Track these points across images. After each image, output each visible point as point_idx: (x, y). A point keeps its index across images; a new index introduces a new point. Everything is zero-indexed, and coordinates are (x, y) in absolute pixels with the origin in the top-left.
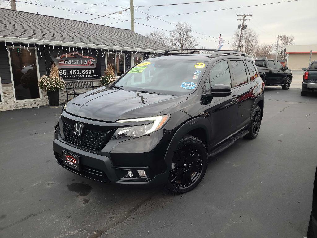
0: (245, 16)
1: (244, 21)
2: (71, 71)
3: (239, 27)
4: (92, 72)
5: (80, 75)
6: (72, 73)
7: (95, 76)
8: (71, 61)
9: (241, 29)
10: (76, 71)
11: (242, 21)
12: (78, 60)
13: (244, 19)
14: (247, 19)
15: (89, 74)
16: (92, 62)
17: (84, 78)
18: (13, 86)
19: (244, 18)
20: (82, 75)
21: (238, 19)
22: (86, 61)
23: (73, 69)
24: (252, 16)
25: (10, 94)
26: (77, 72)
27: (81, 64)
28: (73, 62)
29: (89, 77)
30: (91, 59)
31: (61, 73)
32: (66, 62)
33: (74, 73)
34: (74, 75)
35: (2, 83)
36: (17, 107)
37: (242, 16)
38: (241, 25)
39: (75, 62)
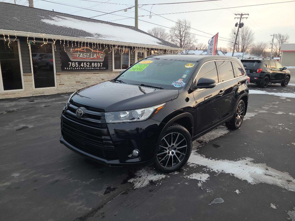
0: (242, 15)
1: (241, 19)
2: (82, 63)
3: (236, 25)
4: (101, 65)
5: (90, 67)
6: (83, 66)
7: (103, 68)
8: (83, 55)
9: (238, 27)
10: (86, 64)
11: (239, 19)
12: (88, 54)
13: (241, 18)
15: (97, 67)
16: (101, 56)
17: (93, 70)
18: (33, 76)
19: (241, 16)
20: (92, 67)
21: (235, 18)
22: (95, 55)
23: (84, 62)
24: (248, 15)
25: (30, 83)
27: (91, 57)
28: (84, 55)
29: (98, 69)
30: (100, 53)
31: (74, 65)
32: (78, 55)
33: (85, 65)
34: (85, 67)
35: (24, 72)
36: (36, 94)
37: (240, 15)
38: (238, 24)
39: (86, 56)
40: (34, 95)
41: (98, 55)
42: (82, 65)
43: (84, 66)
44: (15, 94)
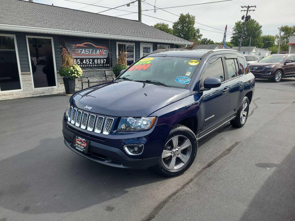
0: (249, 7)
1: (247, 12)
2: (85, 60)
3: (243, 18)
4: (104, 61)
5: (93, 64)
7: (107, 65)
8: (85, 51)
9: (245, 19)
11: (246, 12)
12: (91, 50)
13: (248, 10)
14: (251, 10)
15: (101, 64)
16: (104, 52)
17: (96, 67)
18: (32, 74)
19: (248, 9)
20: (95, 64)
21: (241, 11)
24: (256, 7)
25: (29, 82)
26: (90, 62)
28: (86, 51)
29: (101, 67)
30: (103, 49)
32: (79, 51)
33: (88, 62)
34: (88, 64)
35: (21, 71)
36: (35, 94)
37: (246, 7)
38: (245, 16)
39: (88, 52)
40: (33, 96)
41: (101, 51)
42: (84, 62)
43: (86, 63)
44: (13, 94)
